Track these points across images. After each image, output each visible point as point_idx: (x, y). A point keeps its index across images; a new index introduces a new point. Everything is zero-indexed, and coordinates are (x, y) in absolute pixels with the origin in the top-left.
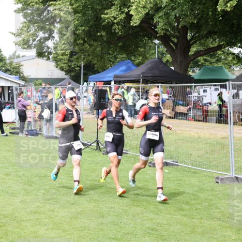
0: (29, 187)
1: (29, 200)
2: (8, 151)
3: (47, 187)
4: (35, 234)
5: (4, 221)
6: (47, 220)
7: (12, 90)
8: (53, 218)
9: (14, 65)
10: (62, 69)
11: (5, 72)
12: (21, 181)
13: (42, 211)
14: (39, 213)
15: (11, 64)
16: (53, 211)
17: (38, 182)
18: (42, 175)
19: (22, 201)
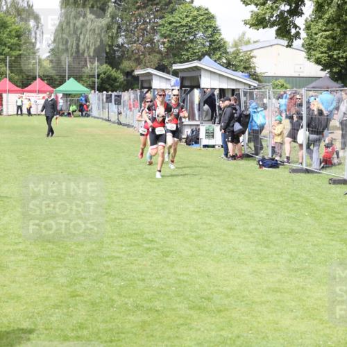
0: (265, 249)
1: (264, 270)
2: (232, 191)
3: (294, 250)
4: (275, 326)
5: (226, 302)
6: (293, 303)
7: (238, 95)
8: (304, 301)
9: (241, 55)
10: (318, 62)
11: (226, 68)
12: (251, 239)
13: (285, 287)
14: (281, 292)
15: (237, 53)
16: (303, 288)
17: (279, 242)
18: (286, 231)
19: (255, 271)
